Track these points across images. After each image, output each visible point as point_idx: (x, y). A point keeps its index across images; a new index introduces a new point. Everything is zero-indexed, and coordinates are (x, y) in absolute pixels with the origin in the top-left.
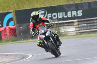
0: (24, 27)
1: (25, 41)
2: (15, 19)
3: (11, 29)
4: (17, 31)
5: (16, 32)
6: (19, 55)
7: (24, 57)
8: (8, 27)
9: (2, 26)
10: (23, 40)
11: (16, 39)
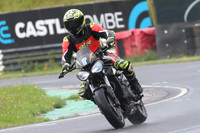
0: (172, 31)
1: (172, 60)
2: (153, 13)
3: (144, 35)
4: (157, 39)
5: (154, 40)
6: (159, 89)
7: (170, 94)
8: (138, 31)
9: (126, 28)
10: (170, 58)
11: (155, 55)
